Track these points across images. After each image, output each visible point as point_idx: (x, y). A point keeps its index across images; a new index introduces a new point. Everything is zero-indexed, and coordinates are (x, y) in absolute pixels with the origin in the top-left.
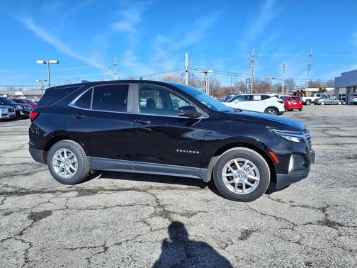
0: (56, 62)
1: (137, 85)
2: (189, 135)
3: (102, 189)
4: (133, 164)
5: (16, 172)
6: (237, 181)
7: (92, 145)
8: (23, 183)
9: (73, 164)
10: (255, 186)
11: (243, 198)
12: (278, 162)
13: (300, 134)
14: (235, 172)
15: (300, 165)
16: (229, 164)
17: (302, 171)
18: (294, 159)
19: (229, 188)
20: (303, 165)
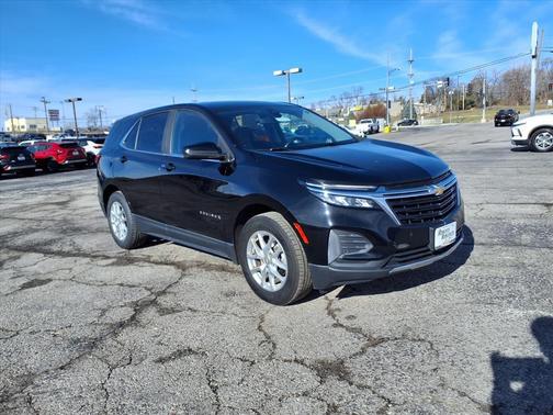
3: (147, 259)
6: (263, 267)
9: (126, 223)
10: (283, 279)
12: (306, 242)
13: (370, 191)
14: (261, 254)
15: (362, 252)
16: (252, 240)
17: (369, 264)
18: (341, 238)
19: (257, 278)
20: (370, 252)
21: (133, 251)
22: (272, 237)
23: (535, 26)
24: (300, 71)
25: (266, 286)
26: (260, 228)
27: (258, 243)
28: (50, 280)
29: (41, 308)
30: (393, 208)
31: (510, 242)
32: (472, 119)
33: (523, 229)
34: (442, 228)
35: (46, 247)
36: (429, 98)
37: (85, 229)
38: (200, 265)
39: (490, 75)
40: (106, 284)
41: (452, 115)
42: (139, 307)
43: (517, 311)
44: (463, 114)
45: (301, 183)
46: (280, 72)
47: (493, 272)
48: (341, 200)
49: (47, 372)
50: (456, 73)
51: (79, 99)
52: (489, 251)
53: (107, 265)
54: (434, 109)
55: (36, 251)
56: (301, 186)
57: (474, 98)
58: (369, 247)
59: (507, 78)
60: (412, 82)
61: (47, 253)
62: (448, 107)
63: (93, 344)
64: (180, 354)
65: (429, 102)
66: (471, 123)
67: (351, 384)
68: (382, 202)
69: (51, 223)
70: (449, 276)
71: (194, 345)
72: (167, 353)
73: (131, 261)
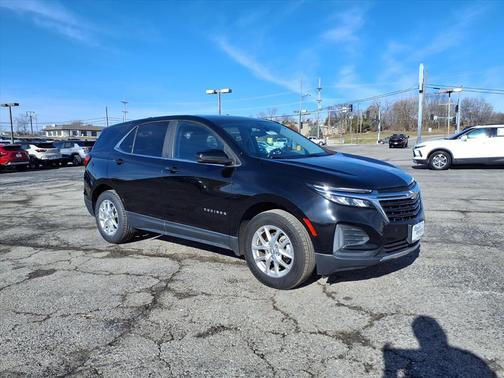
0: (227, 90)
1: (177, 122)
2: (222, 189)
3: (139, 252)
4: (164, 223)
5: (87, 224)
6: (268, 256)
7: (135, 197)
8: (75, 238)
9: (116, 219)
10: (288, 267)
11: (273, 283)
12: (315, 234)
13: (366, 193)
14: (266, 245)
15: (360, 243)
16: (259, 233)
17: (366, 253)
18: (345, 232)
19: (261, 267)
20: (368, 243)
21: (122, 246)
22: (279, 231)
23: (422, 67)
24: (230, 91)
25: (271, 273)
26: (268, 223)
27: (264, 236)
28: (55, 271)
29: (59, 295)
30: (384, 207)
31: (446, 240)
32: (369, 141)
33: (453, 230)
34: (417, 225)
35: (32, 242)
36: (333, 121)
37: (62, 225)
38: (192, 257)
39: (383, 104)
40: (111, 274)
41: (353, 137)
42: (156, 293)
43: (475, 292)
44: (361, 136)
45: (310, 185)
46: (212, 91)
47: (444, 263)
48: (343, 200)
49: (97, 348)
50: (357, 101)
51: (17, 105)
52: (433, 247)
53: (103, 258)
54: (336, 131)
55: (22, 245)
56: (309, 188)
57: (370, 123)
58: (366, 239)
59: (396, 107)
60: (320, 107)
61: (36, 246)
62: (348, 130)
63: (129, 325)
64: (216, 330)
65: (332, 125)
66: (368, 144)
67: (374, 348)
68: (376, 202)
69: (22, 220)
70: (411, 266)
71: (225, 323)
72: (203, 330)
73: (124, 254)
